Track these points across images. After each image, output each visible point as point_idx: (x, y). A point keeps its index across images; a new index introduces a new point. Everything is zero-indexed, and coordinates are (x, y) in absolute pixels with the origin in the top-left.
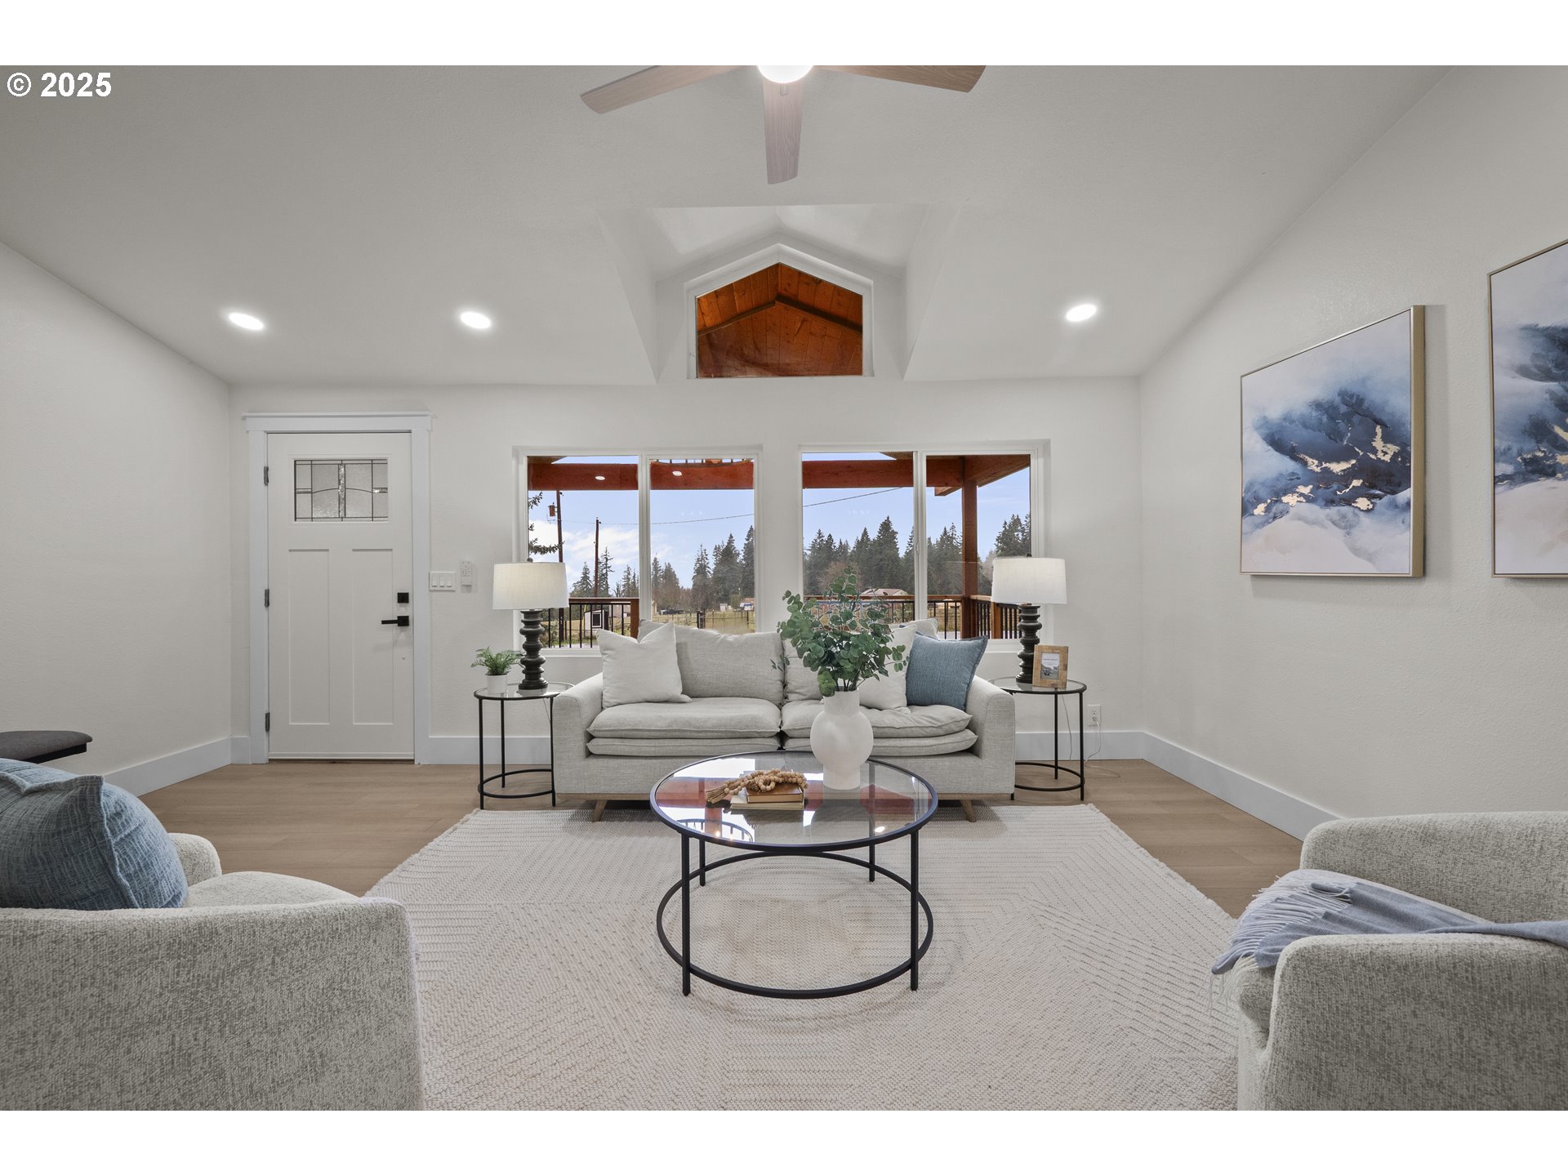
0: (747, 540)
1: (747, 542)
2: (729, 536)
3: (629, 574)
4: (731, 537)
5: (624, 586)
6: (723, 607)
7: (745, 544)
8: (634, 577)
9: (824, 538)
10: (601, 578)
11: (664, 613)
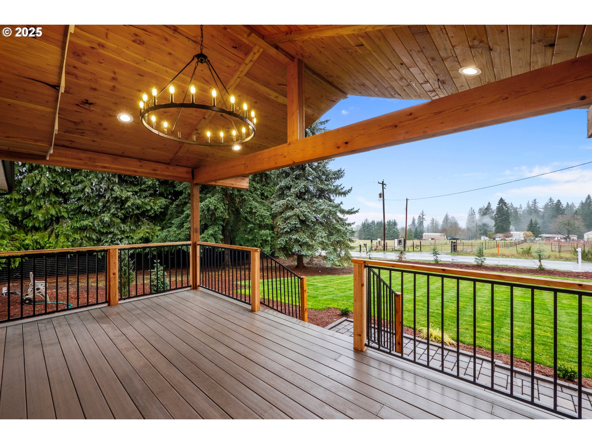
0: (498, 205)
1: (498, 206)
2: (488, 203)
3: (433, 221)
4: (489, 203)
5: (431, 226)
6: (483, 238)
7: (497, 207)
8: (436, 223)
9: (554, 202)
10: (421, 223)
11: (449, 239)
